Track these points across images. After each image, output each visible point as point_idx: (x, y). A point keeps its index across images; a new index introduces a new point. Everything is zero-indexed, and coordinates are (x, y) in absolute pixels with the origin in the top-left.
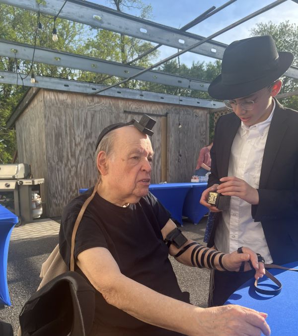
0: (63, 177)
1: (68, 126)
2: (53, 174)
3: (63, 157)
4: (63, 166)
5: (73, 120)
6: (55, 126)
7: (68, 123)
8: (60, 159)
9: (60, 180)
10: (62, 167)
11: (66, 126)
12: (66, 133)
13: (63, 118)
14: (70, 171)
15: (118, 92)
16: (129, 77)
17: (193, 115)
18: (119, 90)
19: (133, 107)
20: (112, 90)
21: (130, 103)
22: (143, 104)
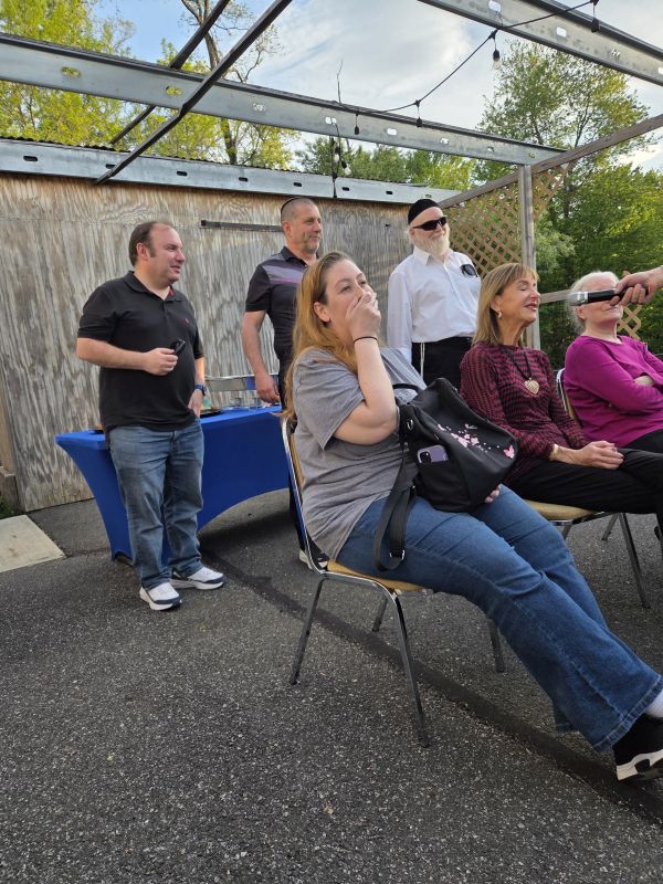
0: (52, 405)
1: (51, 268)
2: (22, 398)
3: (46, 350)
4: (49, 376)
5: (64, 252)
6: (12, 270)
7: (48, 260)
8: (39, 357)
9: (45, 411)
10: (47, 378)
11: (44, 268)
12: (47, 286)
13: (35, 248)
14: (70, 387)
15: (180, 173)
16: (181, 106)
17: (378, 223)
18: (180, 166)
19: (225, 210)
20: (162, 168)
21: (216, 200)
22: (249, 203)
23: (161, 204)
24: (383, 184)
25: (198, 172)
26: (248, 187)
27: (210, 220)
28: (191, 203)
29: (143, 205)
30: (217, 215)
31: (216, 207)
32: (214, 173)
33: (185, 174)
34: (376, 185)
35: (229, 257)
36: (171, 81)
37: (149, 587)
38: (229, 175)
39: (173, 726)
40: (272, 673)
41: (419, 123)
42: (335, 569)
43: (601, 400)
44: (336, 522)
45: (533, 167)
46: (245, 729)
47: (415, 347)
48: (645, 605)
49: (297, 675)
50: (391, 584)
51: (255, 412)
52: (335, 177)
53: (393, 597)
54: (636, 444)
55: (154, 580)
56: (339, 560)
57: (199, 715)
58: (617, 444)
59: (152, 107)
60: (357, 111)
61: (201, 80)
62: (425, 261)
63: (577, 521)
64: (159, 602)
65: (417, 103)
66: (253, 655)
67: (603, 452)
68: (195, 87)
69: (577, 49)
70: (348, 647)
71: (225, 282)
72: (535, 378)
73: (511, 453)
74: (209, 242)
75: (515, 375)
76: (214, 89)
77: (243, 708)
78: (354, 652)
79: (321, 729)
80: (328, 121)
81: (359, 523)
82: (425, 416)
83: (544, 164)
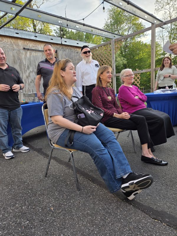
15: (16, 33)
16: (15, 14)
17: (75, 52)
18: (17, 31)
19: (31, 45)
20: (11, 31)
21: (28, 42)
22: (38, 44)
23: (11, 42)
24: (76, 41)
25: (22, 33)
26: (37, 39)
27: (26, 48)
28: (20, 42)
29: (5, 42)
30: (28, 47)
31: (28, 44)
32: (27, 34)
33: (18, 34)
34: (74, 41)
35: (32, 58)
36: (12, 6)
37: (5, 153)
38: (31, 35)
39: (11, 190)
40: (40, 174)
41: (84, 25)
42: (56, 146)
43: (126, 102)
44: (56, 134)
45: (115, 40)
46: (31, 190)
47: (83, 87)
48: (135, 153)
49: (47, 174)
50: (70, 150)
51: (38, 103)
52: (61, 38)
53: (71, 153)
54: (134, 113)
55: (6, 151)
56: (57, 143)
57: (18, 187)
58: (129, 113)
59: (7, 13)
60: (68, 20)
61: (21, 7)
62: (85, 63)
63: (119, 132)
64: (7, 157)
65: (83, 19)
66: (35, 169)
67: (126, 115)
68: (20, 8)
69: (125, 9)
70: (61, 166)
71: (31, 66)
72: (110, 96)
73: (102, 115)
74: (26, 54)
75: (105, 95)
76: (25, 10)
77: (31, 184)
78: (63, 167)
79: (52, 188)
80: (59, 22)
81: (62, 134)
82: (79, 106)
83: (118, 39)
